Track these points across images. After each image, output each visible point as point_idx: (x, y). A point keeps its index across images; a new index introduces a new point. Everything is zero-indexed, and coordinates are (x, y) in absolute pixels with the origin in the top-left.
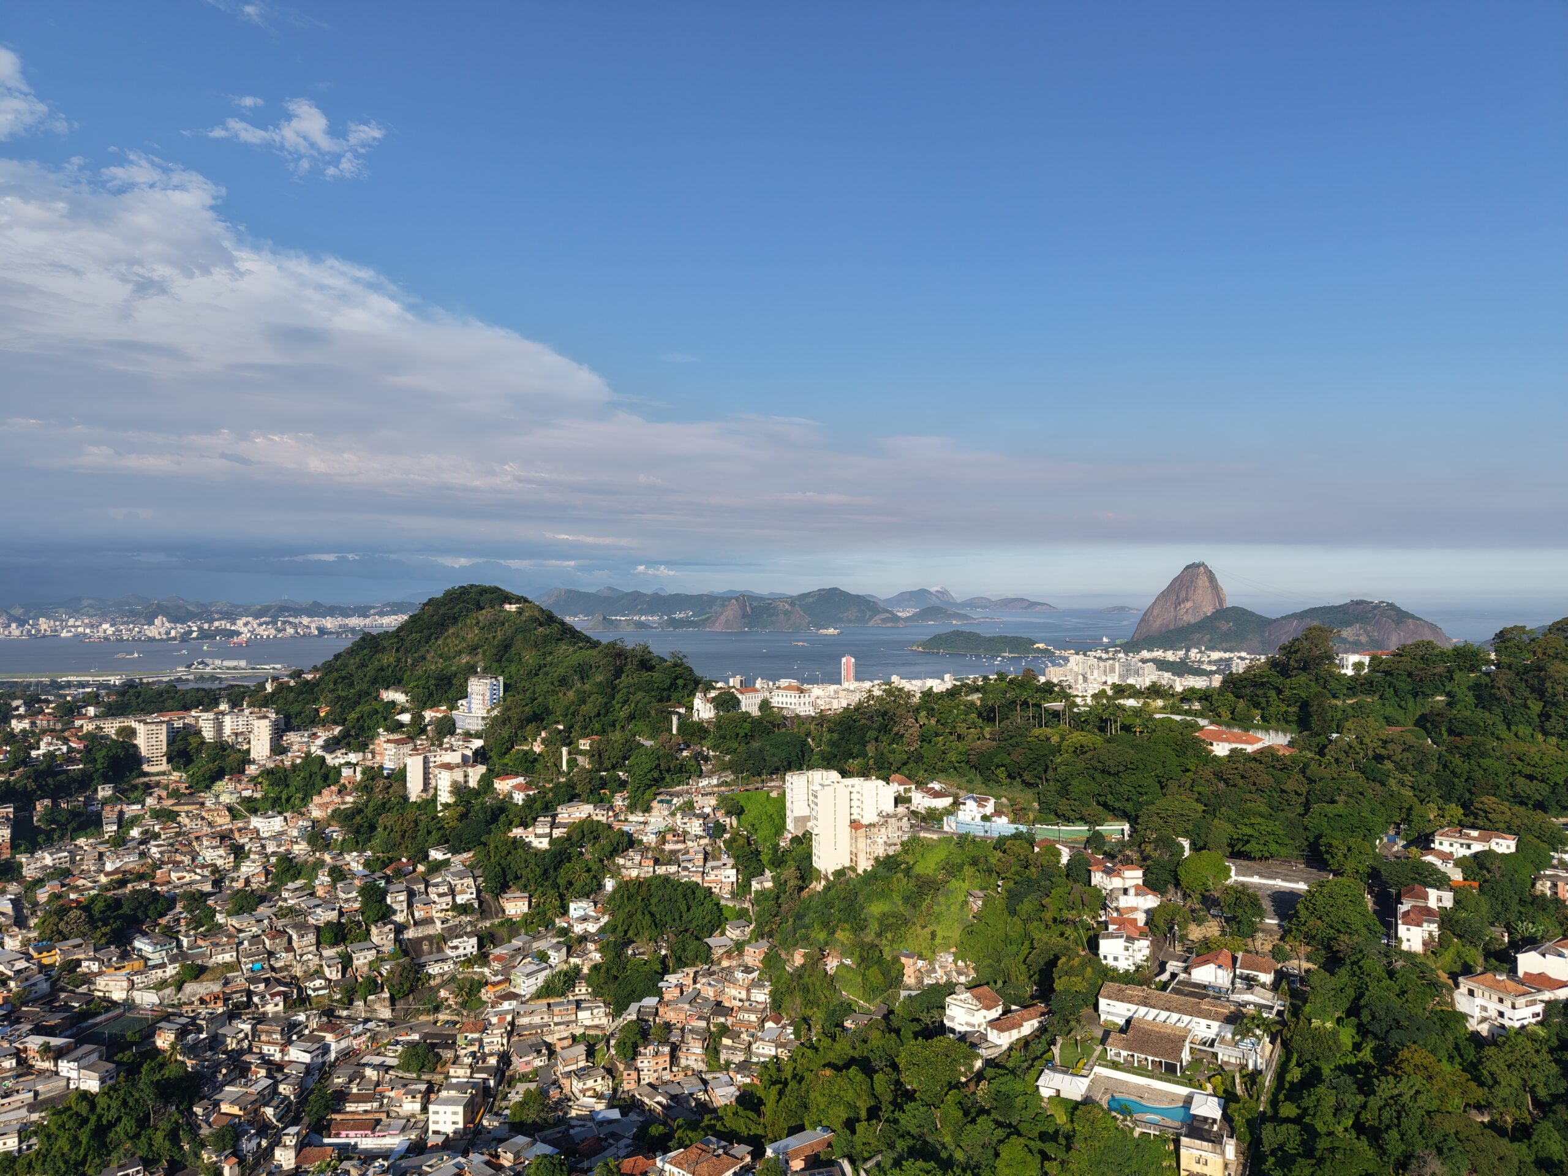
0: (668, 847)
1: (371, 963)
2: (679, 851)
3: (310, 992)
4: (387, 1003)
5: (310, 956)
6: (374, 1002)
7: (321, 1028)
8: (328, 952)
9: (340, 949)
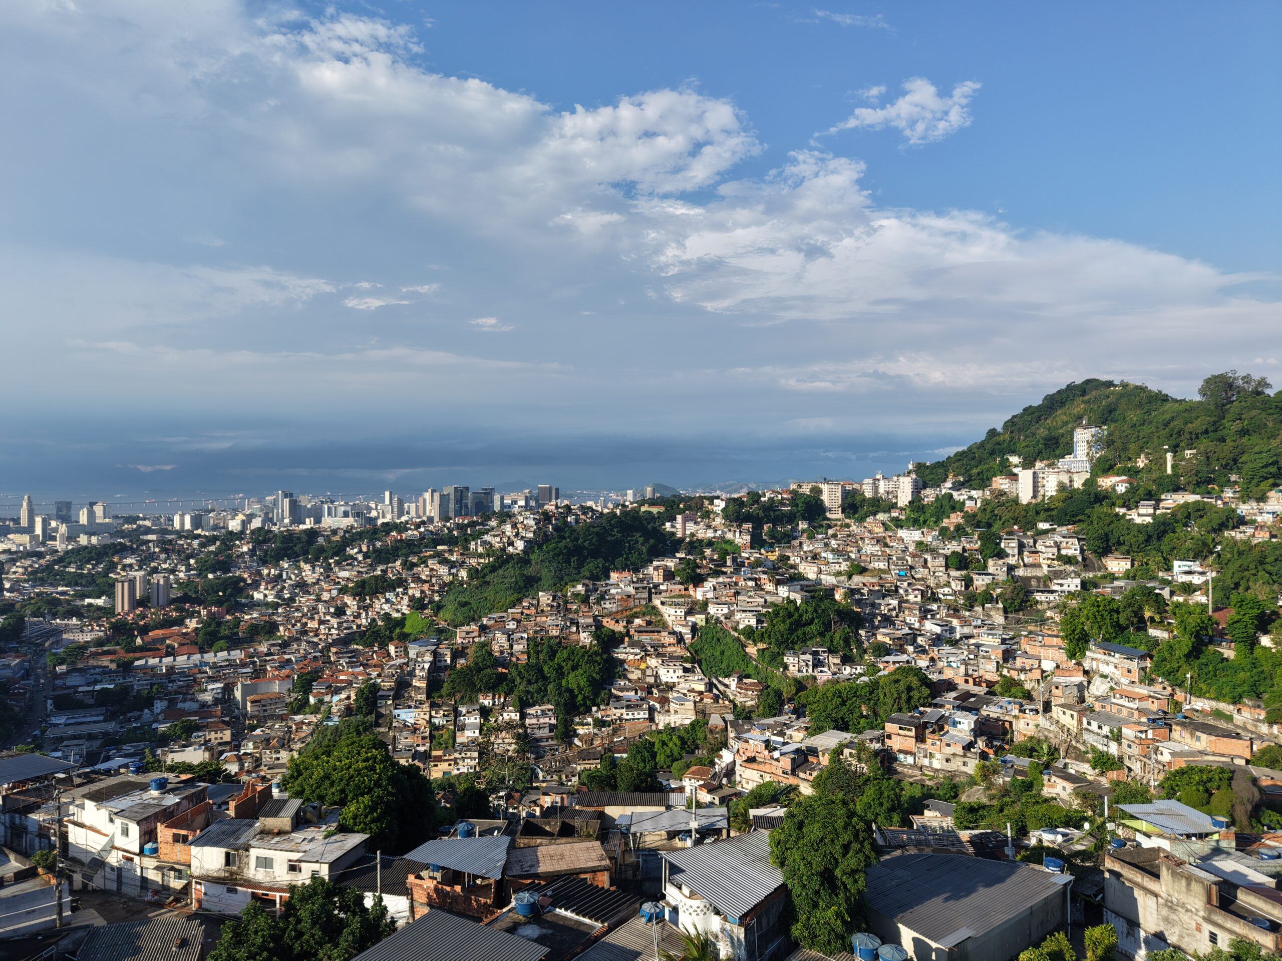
1: (988, 585)
3: (941, 596)
4: (1001, 612)
5: (941, 574)
6: (990, 609)
7: (948, 615)
8: (954, 573)
9: (964, 573)
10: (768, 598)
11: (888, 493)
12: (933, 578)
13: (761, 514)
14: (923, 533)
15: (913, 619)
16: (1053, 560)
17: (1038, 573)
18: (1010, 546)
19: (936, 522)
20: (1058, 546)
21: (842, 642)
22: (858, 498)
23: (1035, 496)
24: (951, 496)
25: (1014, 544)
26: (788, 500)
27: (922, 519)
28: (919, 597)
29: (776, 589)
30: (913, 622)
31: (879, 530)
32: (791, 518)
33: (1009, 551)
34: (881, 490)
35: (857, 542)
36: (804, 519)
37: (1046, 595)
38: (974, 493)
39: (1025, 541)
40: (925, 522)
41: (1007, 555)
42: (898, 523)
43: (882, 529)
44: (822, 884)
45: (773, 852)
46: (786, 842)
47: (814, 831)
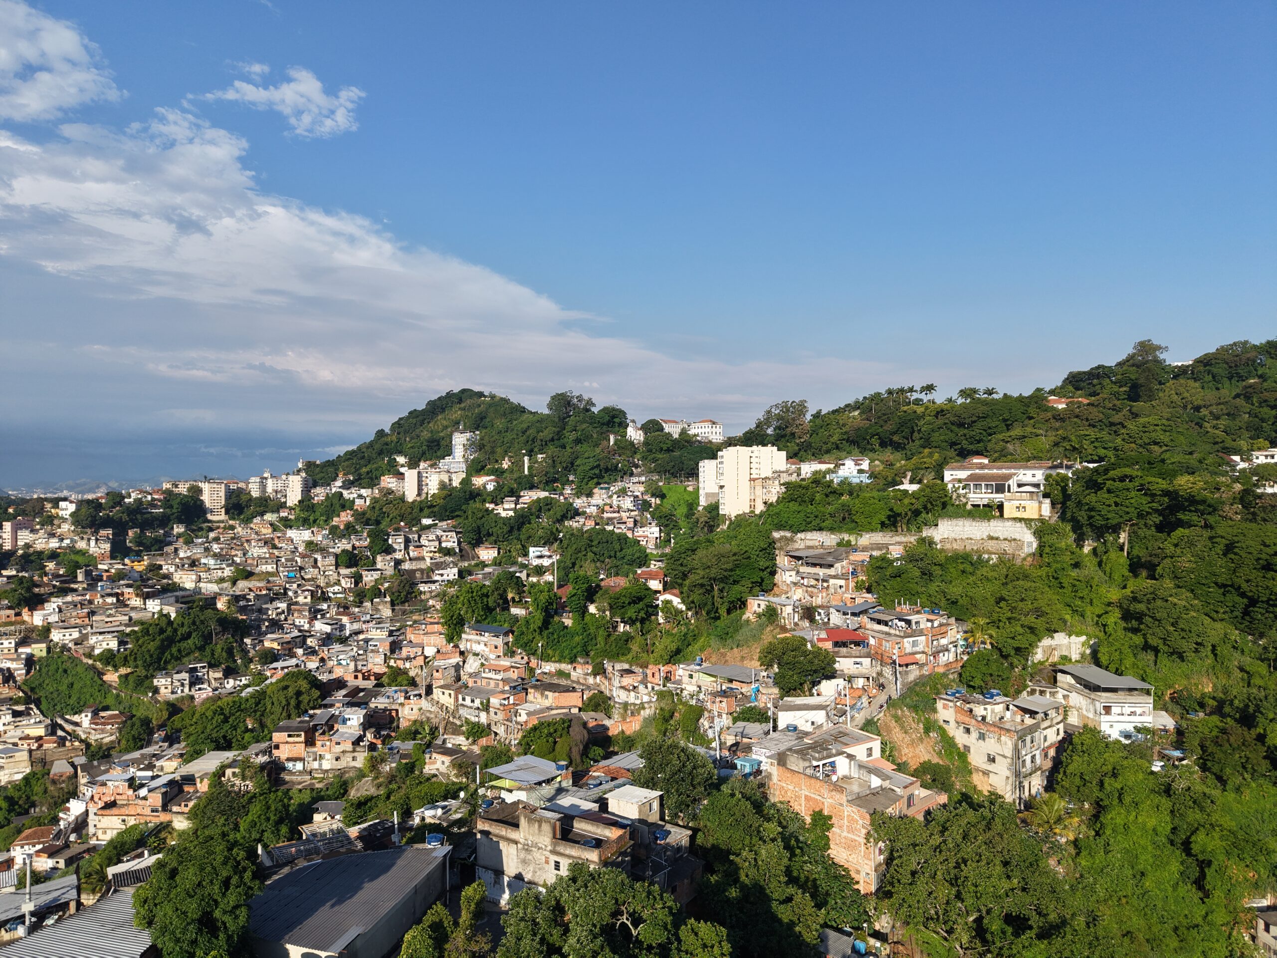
0: (606, 515)
1: (376, 580)
2: (615, 518)
3: (331, 595)
4: (389, 605)
5: (331, 573)
6: (379, 603)
7: (338, 614)
8: (344, 571)
9: (353, 570)
10: (134, 615)
11: (276, 492)
12: (323, 578)
13: (125, 517)
14: (313, 532)
15: (302, 621)
16: (435, 552)
17: (422, 565)
18: (396, 542)
19: (326, 521)
20: (439, 539)
21: (224, 654)
22: (244, 498)
23: (419, 495)
24: (341, 494)
25: (401, 540)
26: (160, 500)
27: (312, 518)
28: (309, 598)
29: (145, 604)
30: (302, 623)
31: (267, 531)
32: (165, 521)
33: (396, 546)
34: (270, 489)
35: (242, 545)
36: (180, 521)
37: (429, 585)
38: (364, 492)
39: (411, 536)
40: (315, 521)
41: (395, 551)
42: (287, 524)
43: (270, 530)
44: (200, 930)
45: (138, 913)
46: (154, 898)
47: (189, 876)
